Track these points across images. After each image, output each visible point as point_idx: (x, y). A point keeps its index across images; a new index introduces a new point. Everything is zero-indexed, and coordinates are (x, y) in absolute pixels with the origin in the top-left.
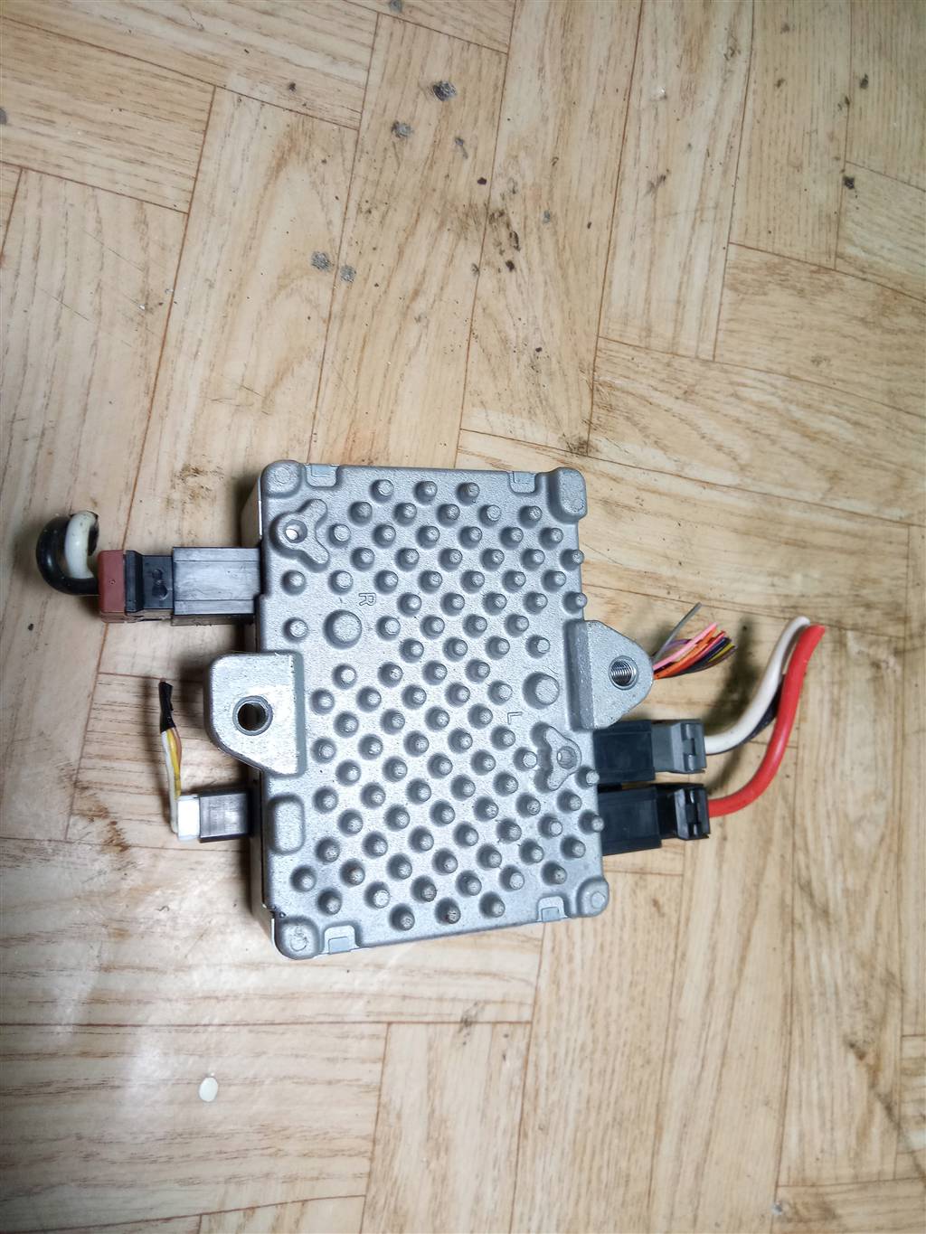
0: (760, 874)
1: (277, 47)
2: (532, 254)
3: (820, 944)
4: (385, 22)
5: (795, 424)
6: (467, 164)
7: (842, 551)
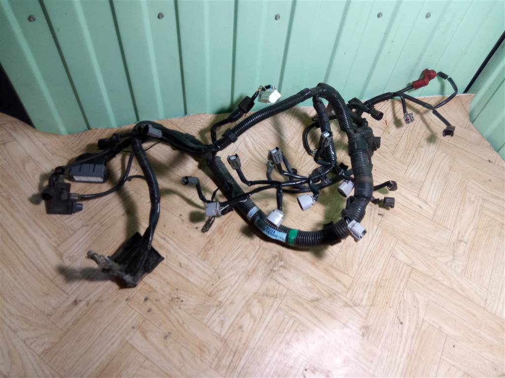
0: (306, 308)
1: (125, 327)
2: (182, 295)
3: (323, 304)
4: (129, 303)
5: (234, 260)
6: (161, 300)
7: (259, 262)
